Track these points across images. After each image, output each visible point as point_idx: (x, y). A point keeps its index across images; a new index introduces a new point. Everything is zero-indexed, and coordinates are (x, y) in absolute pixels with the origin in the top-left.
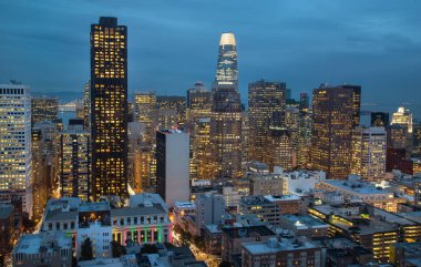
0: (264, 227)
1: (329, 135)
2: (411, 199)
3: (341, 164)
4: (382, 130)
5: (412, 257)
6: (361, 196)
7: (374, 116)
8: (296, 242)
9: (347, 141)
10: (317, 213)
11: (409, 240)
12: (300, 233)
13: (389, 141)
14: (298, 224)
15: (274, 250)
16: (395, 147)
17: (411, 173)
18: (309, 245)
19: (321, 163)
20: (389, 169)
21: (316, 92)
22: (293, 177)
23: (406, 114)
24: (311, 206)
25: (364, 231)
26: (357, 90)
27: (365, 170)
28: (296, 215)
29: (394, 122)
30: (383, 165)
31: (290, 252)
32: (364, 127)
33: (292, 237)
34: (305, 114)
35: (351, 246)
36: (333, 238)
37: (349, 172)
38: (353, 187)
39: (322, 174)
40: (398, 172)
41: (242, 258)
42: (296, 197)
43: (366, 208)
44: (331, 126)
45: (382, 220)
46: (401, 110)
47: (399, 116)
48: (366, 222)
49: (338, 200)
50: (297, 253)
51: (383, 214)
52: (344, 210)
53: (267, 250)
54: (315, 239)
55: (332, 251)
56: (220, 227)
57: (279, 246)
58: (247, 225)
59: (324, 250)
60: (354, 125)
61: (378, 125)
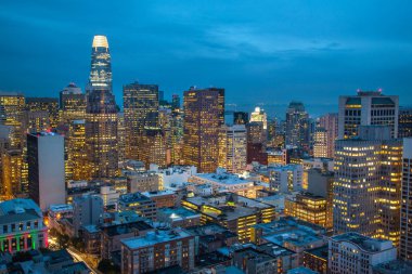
0: (142, 222)
1: (199, 133)
2: (267, 186)
3: (211, 159)
4: (243, 127)
5: (268, 235)
6: (227, 187)
7: (236, 115)
8: (172, 233)
9: (214, 138)
10: (190, 205)
11: (266, 221)
12: (175, 224)
13: (249, 137)
14: (173, 216)
15: (151, 243)
16: (254, 141)
17: (267, 164)
18: (183, 235)
19: (193, 158)
20: (249, 162)
21: (186, 94)
22: (168, 173)
23: (261, 113)
24: (185, 198)
25: (231, 217)
26: (222, 92)
27: (230, 163)
28: (172, 208)
29: (252, 120)
30: (244, 159)
31: (166, 243)
32: (228, 126)
33: (168, 229)
34: (177, 114)
35: (220, 231)
36: (204, 226)
37: (216, 166)
38: (220, 179)
39: (193, 169)
40: (256, 164)
41: (122, 253)
42: (171, 191)
43: (232, 197)
44: (200, 125)
45: (245, 205)
46: (258, 110)
47: (256, 116)
48: (231, 209)
49: (208, 191)
50: (173, 243)
51: (245, 200)
52: (213, 200)
53: (146, 244)
54: (188, 229)
55: (204, 238)
56: (99, 226)
57: (156, 239)
58: (125, 222)
59: (197, 238)
60: (220, 124)
61: (240, 123)
